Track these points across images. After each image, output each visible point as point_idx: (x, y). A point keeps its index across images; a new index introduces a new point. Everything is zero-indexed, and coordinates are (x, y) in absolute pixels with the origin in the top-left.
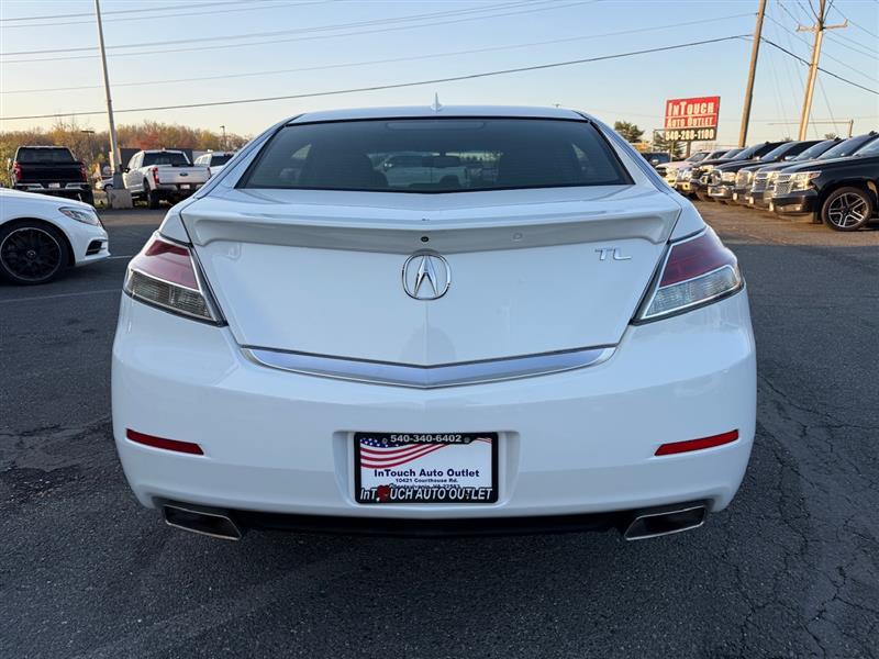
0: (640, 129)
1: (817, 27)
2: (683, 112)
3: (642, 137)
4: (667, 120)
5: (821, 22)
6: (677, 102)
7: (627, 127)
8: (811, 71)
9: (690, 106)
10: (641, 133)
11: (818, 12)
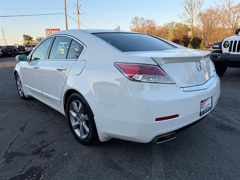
0: (32, 37)
1: (78, 13)
2: (51, 33)
3: (33, 39)
4: (47, 35)
5: (78, 12)
6: (48, 30)
7: (27, 36)
8: (79, 24)
9: (52, 31)
10: (32, 38)
11: (77, 10)
